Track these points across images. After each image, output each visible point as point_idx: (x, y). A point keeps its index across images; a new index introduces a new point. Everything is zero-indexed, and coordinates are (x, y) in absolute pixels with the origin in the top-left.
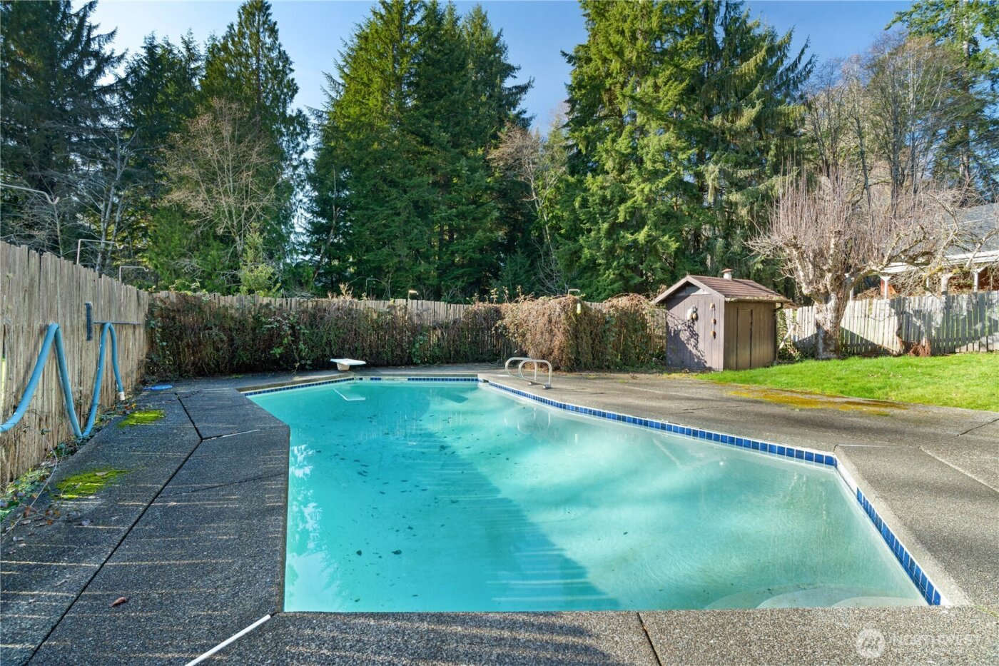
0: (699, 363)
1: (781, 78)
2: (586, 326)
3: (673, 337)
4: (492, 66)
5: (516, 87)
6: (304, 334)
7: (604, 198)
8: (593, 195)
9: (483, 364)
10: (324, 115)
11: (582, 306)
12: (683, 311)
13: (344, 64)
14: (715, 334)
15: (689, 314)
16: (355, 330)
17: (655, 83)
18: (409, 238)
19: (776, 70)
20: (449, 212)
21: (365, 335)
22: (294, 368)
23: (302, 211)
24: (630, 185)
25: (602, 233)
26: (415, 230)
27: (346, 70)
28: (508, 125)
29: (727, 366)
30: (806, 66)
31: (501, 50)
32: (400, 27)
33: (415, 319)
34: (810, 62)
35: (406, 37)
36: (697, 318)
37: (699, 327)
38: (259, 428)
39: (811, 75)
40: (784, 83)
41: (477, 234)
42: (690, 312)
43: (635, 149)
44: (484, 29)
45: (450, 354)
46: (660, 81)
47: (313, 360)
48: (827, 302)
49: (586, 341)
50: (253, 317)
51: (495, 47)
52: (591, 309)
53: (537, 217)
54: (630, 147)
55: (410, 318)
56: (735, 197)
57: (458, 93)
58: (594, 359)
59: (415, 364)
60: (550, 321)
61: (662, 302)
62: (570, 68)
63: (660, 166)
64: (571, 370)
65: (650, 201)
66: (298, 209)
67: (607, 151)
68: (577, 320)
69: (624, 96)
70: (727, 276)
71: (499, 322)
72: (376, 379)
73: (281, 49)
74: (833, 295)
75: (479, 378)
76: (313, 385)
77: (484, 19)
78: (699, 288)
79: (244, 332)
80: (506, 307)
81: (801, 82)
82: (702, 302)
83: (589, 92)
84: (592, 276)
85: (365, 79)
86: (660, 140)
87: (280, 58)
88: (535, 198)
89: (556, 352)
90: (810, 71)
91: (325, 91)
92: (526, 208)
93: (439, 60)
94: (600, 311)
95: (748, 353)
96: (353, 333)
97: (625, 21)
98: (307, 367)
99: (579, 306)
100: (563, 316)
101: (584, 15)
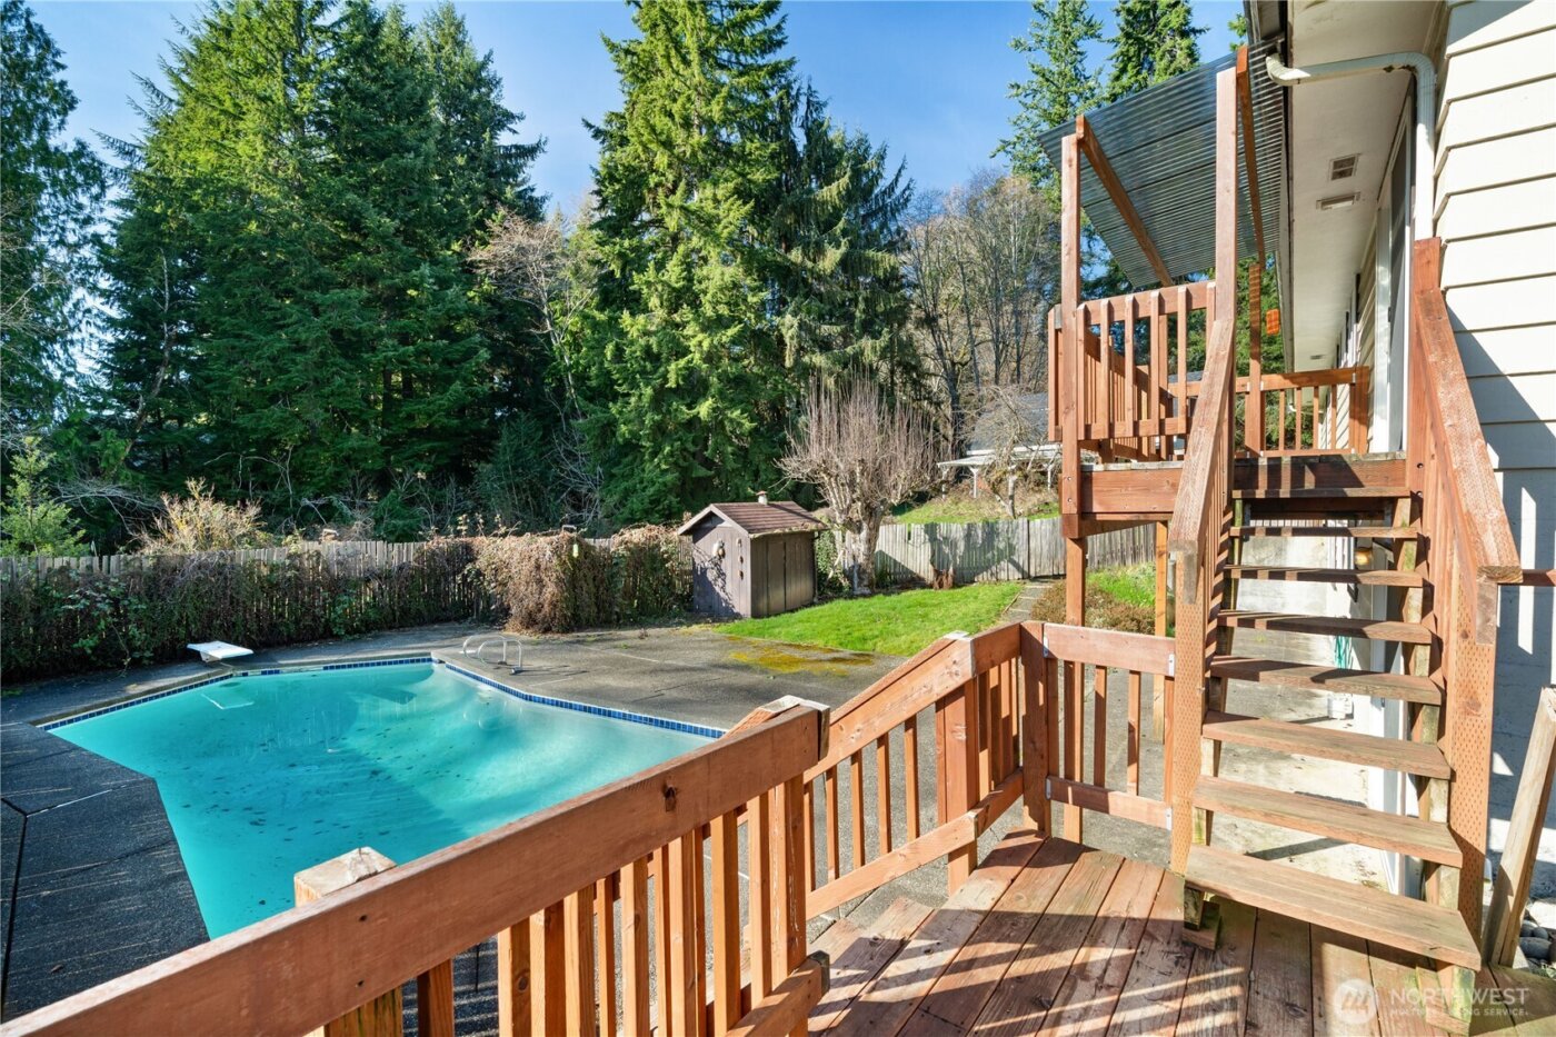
0: (727, 608)
1: (877, 203)
2: (586, 571)
3: (699, 577)
4: (477, 109)
5: (516, 147)
6: (136, 611)
7: (647, 349)
8: (632, 343)
9: (446, 626)
10: (138, 152)
11: (580, 546)
12: (709, 546)
13: (183, 66)
14: (742, 574)
15: (715, 551)
16: (231, 597)
17: (715, 195)
18: (327, 390)
19: (871, 191)
20: (402, 349)
21: (249, 603)
22: (121, 666)
23: (93, 330)
24: (685, 332)
25: (646, 400)
26: (337, 378)
27: (185, 78)
28: (502, 211)
29: (756, 614)
30: (904, 192)
31: (493, 83)
32: (297, 26)
33: (335, 570)
34: (908, 188)
35: (310, 45)
36: (724, 555)
37: (726, 564)
38: (108, 787)
39: (909, 205)
40: (881, 209)
41: (453, 387)
42: (716, 546)
43: (690, 279)
44: (459, 44)
45: (394, 614)
46: (720, 193)
47: (155, 651)
48: (859, 533)
49: (587, 588)
50: (36, 591)
51: (478, 78)
52: (594, 547)
53: (554, 359)
54: (684, 279)
55: (327, 570)
56: (819, 359)
57: (412, 155)
58: (599, 612)
59: (337, 637)
60: (538, 567)
61: (687, 533)
62: (597, 145)
63: (724, 310)
64: (566, 630)
65: (710, 358)
66: (83, 326)
67: (649, 284)
68: (574, 565)
69: (670, 206)
70: (762, 500)
71: (469, 567)
72: (271, 673)
73: (32, 20)
74: (865, 525)
75: (433, 658)
76: (163, 695)
77: (459, 26)
78: (722, 521)
79: (16, 617)
80: (481, 542)
81: (898, 211)
82: (728, 536)
83: (625, 187)
84: (632, 463)
85: (228, 105)
86: (723, 274)
87: (29, 38)
88: (550, 328)
89: (547, 608)
90: (907, 200)
91: (137, 107)
92: (536, 344)
93: (374, 95)
94: (606, 550)
95: (782, 593)
96: (228, 602)
97: (675, 100)
98: (146, 662)
99: (576, 547)
100: (555, 561)
101: (618, 71)
